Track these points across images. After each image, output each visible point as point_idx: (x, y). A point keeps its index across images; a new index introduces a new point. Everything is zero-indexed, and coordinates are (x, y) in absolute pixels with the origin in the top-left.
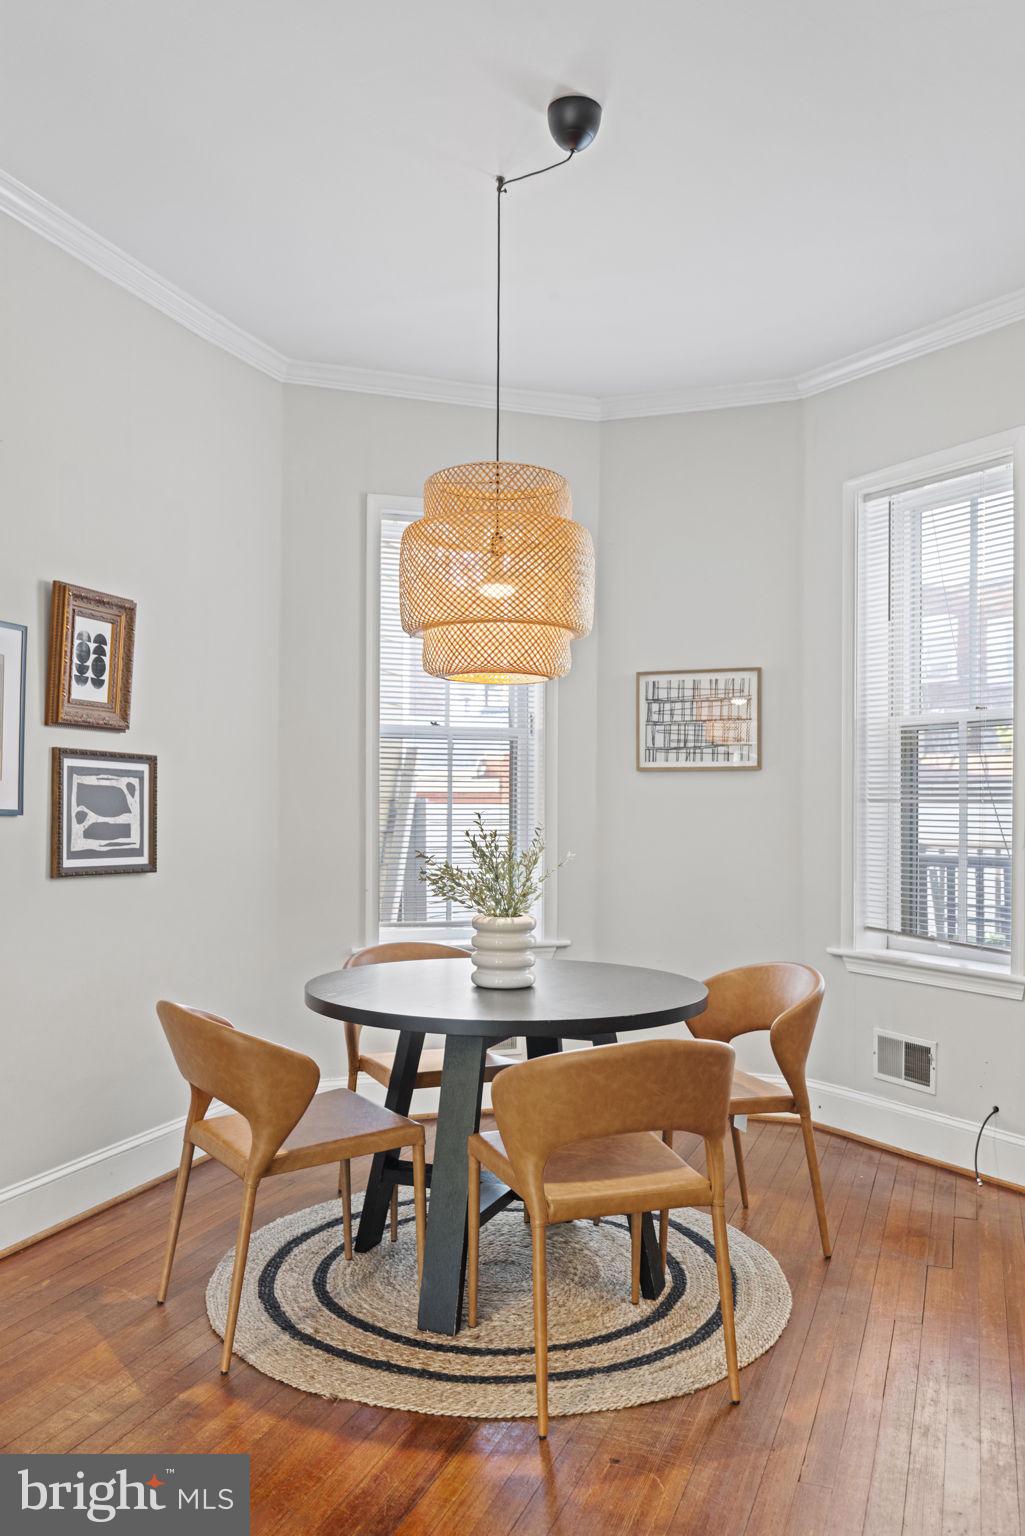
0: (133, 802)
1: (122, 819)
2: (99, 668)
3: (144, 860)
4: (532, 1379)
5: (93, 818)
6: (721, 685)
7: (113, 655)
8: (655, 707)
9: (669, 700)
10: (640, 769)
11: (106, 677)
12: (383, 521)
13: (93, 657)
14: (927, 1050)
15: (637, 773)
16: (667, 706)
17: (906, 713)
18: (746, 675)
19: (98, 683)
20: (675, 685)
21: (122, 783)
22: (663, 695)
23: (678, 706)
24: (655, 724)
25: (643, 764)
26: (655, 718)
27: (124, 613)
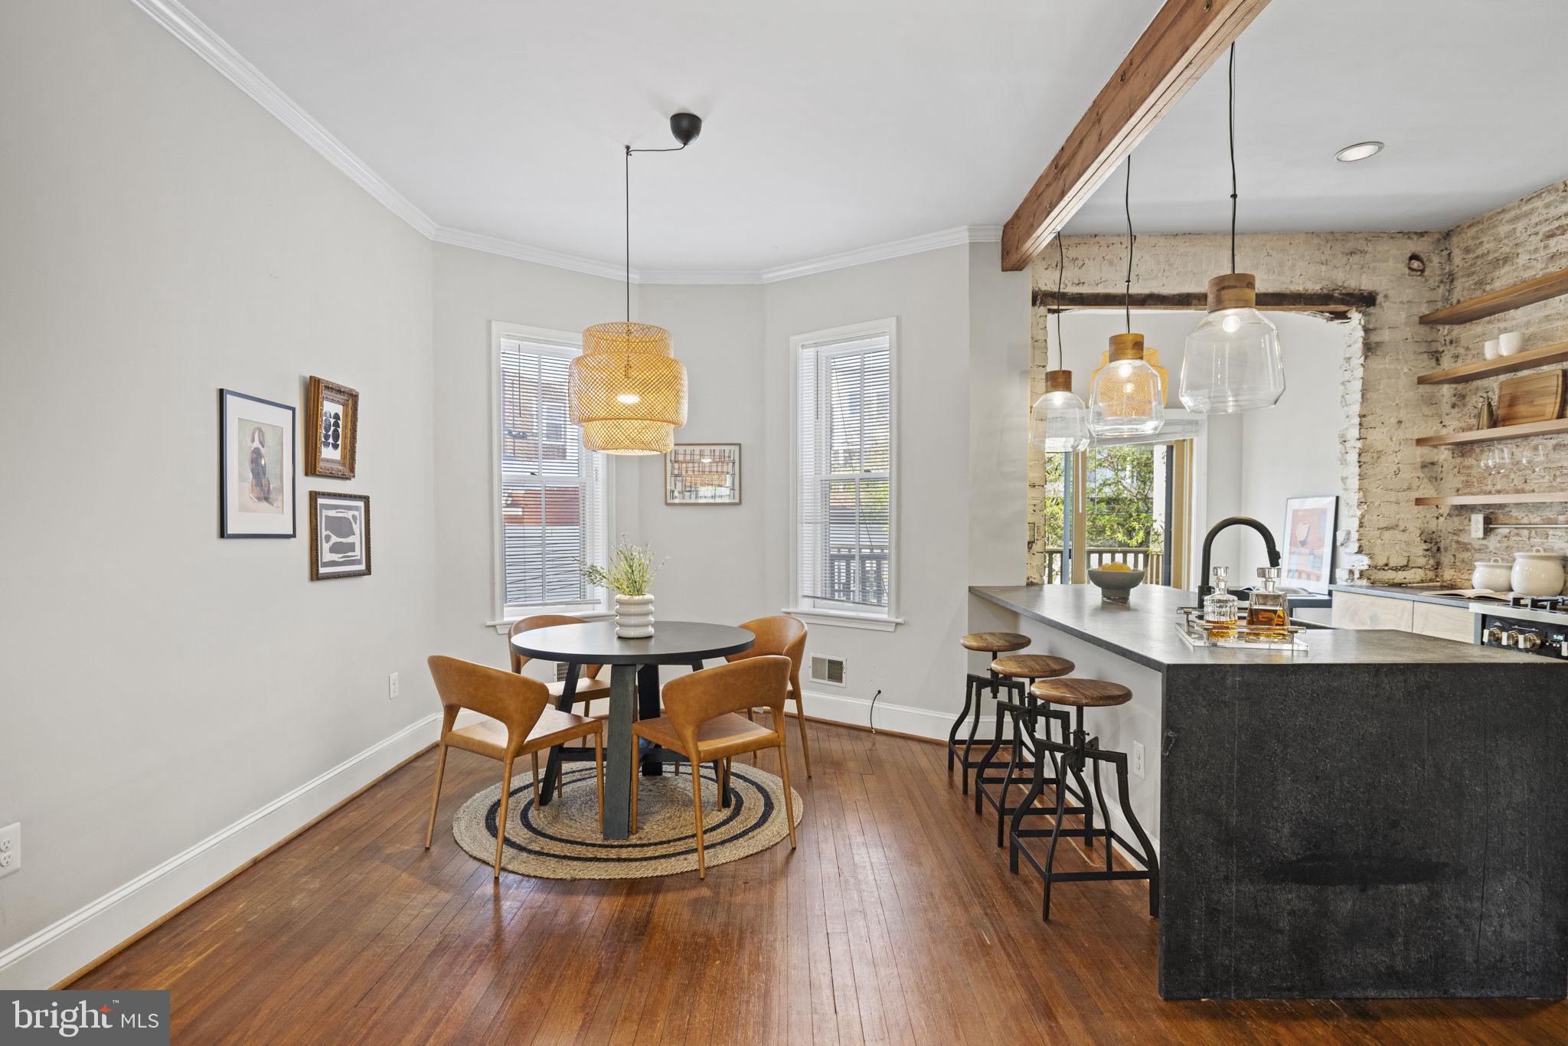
0: (356, 528)
1: (350, 540)
2: (336, 437)
3: (362, 567)
4: (695, 850)
5: (334, 539)
6: (717, 454)
7: (345, 427)
8: (676, 465)
9: (685, 462)
10: (667, 504)
11: (339, 442)
12: (502, 339)
13: (332, 428)
14: (841, 663)
15: (665, 507)
16: (684, 465)
17: (824, 473)
18: (732, 448)
19: (335, 446)
20: (688, 452)
21: (349, 515)
22: (681, 458)
23: (690, 465)
24: (676, 476)
25: (669, 501)
26: (676, 472)
27: (351, 399)
